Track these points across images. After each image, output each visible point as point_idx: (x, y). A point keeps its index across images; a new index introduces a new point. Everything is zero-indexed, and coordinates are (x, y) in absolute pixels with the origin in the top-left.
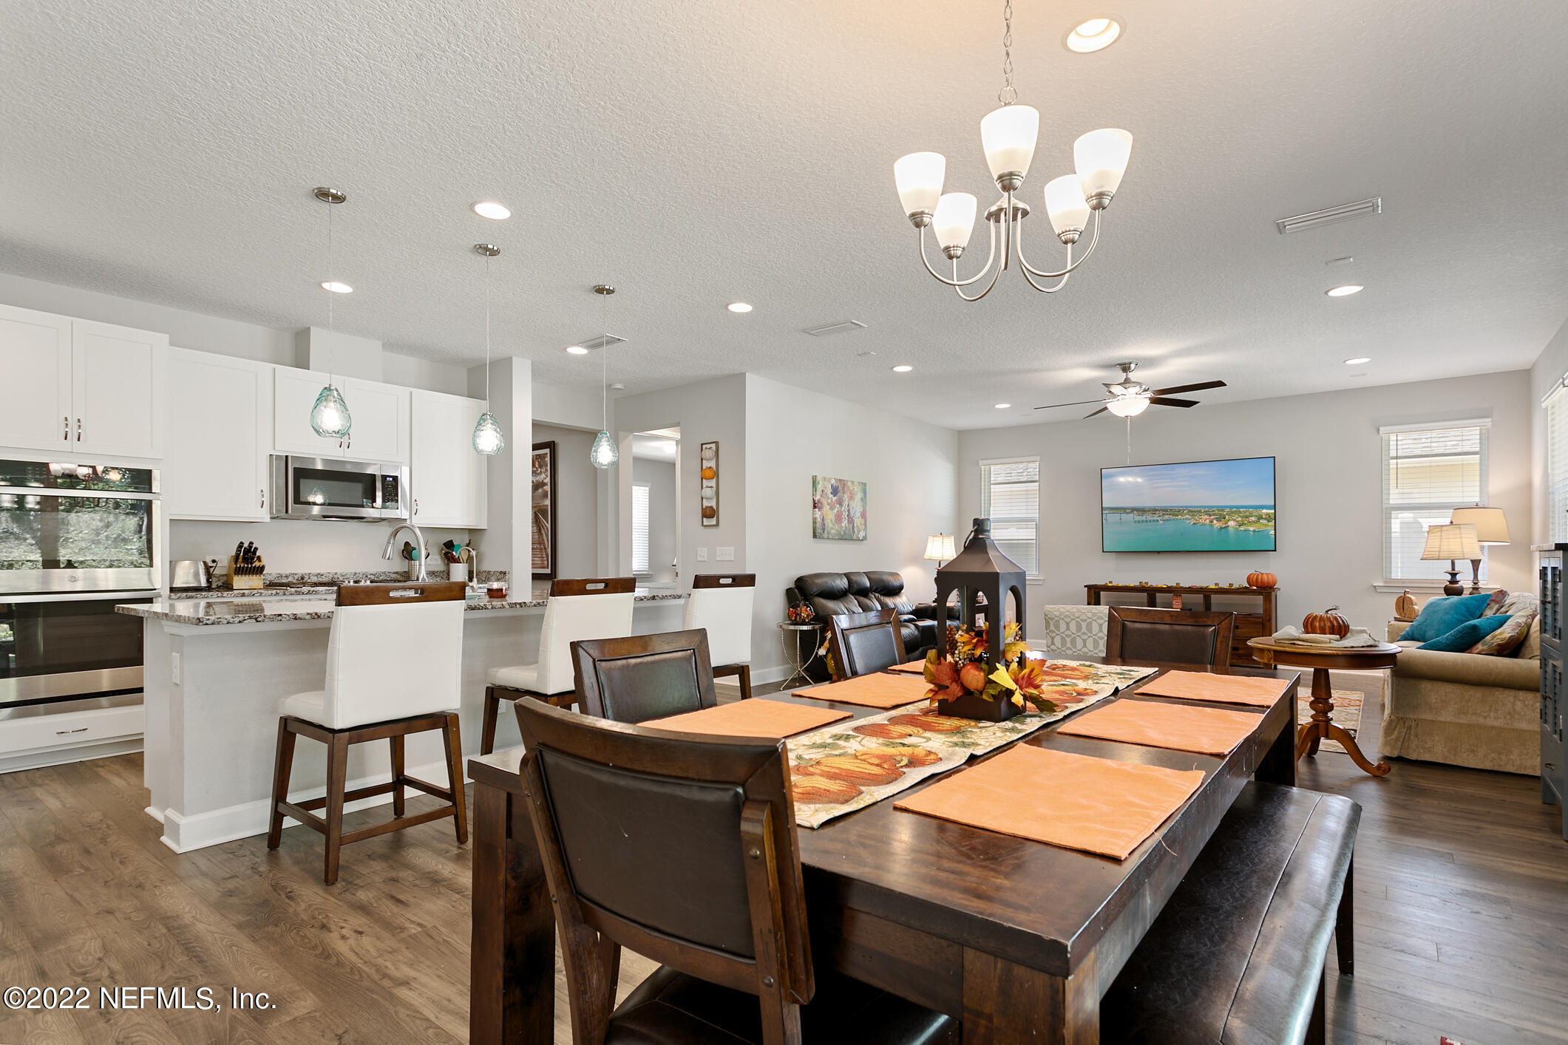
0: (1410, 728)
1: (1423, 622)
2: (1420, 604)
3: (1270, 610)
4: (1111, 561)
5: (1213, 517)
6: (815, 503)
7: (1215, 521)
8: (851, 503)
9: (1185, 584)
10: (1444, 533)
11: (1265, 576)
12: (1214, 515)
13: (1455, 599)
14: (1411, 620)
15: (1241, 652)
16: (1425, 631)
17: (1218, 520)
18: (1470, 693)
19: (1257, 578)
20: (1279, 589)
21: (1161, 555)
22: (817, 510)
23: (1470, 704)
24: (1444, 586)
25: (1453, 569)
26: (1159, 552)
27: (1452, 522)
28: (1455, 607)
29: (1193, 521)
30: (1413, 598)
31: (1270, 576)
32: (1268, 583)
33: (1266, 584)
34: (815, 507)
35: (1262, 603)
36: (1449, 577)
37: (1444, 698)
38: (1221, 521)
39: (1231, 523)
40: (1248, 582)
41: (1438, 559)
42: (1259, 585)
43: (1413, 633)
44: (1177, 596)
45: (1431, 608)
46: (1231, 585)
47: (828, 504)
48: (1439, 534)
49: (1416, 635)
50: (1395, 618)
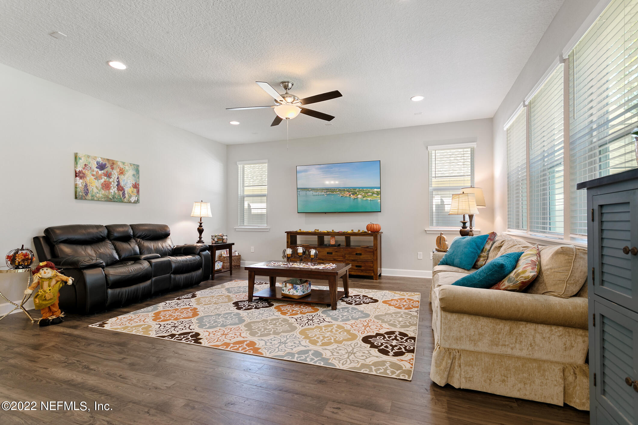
0: (454, 358)
1: (453, 253)
2: (449, 241)
3: (377, 244)
4: (303, 218)
5: (351, 193)
6: (76, 173)
7: (352, 195)
8: (121, 177)
9: (337, 230)
10: (460, 199)
11: (375, 226)
12: (351, 192)
13: (468, 238)
14: (444, 250)
15: (362, 268)
16: (454, 259)
17: (353, 194)
18: (500, 326)
19: (371, 227)
20: (382, 233)
21: (327, 215)
22: (77, 178)
23: (500, 337)
24: (459, 230)
25: (464, 220)
26: (325, 213)
27: (463, 193)
28: (469, 243)
29: (341, 195)
30: (445, 237)
31: (377, 225)
32: (376, 229)
33: (375, 230)
34: (76, 176)
35: (373, 240)
36: (462, 225)
37: (480, 331)
38: (354, 195)
39: (359, 196)
40: (367, 229)
41: (457, 214)
42: (372, 231)
43: (447, 261)
44: (333, 237)
45: (456, 244)
46: (359, 231)
47: (93, 175)
48: (458, 199)
49: (449, 262)
50: (436, 249)
